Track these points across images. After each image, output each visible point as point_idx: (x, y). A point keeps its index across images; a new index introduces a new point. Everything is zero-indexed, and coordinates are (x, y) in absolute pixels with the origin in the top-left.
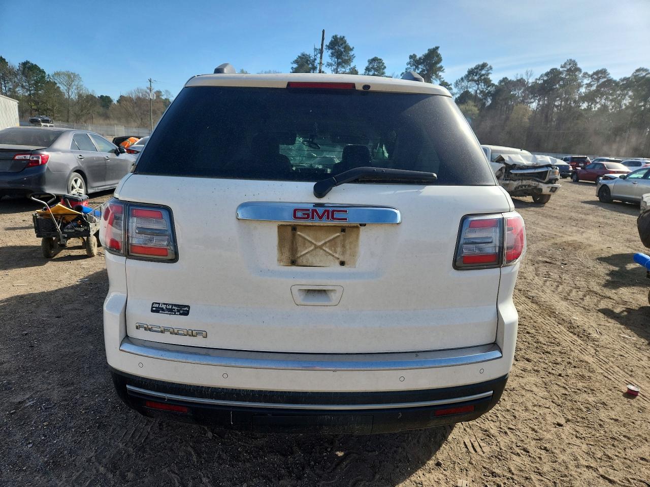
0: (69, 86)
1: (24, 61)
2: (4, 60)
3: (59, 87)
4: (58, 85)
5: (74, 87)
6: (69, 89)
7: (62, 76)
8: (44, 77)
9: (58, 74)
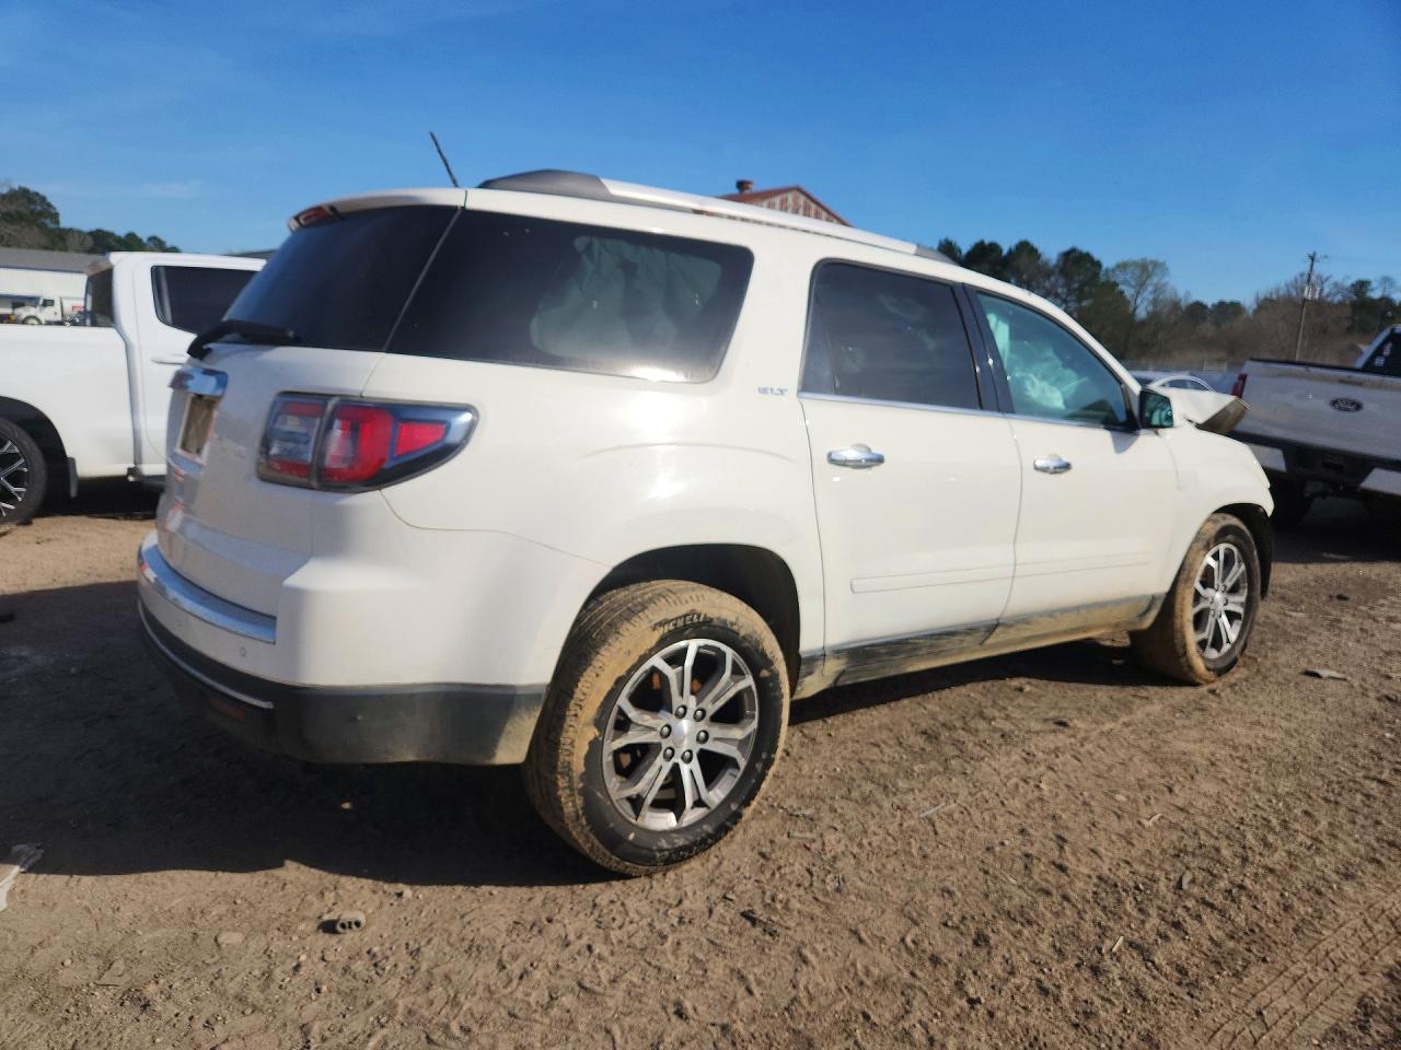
0: (1141, 286)
1: (1066, 248)
2: (1036, 251)
3: (1122, 292)
4: (1122, 287)
5: (1150, 288)
6: (1138, 293)
7: (1129, 270)
8: (1096, 275)
9: (1123, 266)
